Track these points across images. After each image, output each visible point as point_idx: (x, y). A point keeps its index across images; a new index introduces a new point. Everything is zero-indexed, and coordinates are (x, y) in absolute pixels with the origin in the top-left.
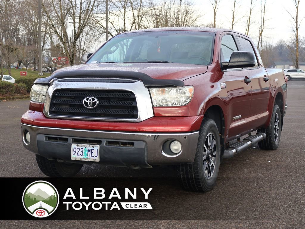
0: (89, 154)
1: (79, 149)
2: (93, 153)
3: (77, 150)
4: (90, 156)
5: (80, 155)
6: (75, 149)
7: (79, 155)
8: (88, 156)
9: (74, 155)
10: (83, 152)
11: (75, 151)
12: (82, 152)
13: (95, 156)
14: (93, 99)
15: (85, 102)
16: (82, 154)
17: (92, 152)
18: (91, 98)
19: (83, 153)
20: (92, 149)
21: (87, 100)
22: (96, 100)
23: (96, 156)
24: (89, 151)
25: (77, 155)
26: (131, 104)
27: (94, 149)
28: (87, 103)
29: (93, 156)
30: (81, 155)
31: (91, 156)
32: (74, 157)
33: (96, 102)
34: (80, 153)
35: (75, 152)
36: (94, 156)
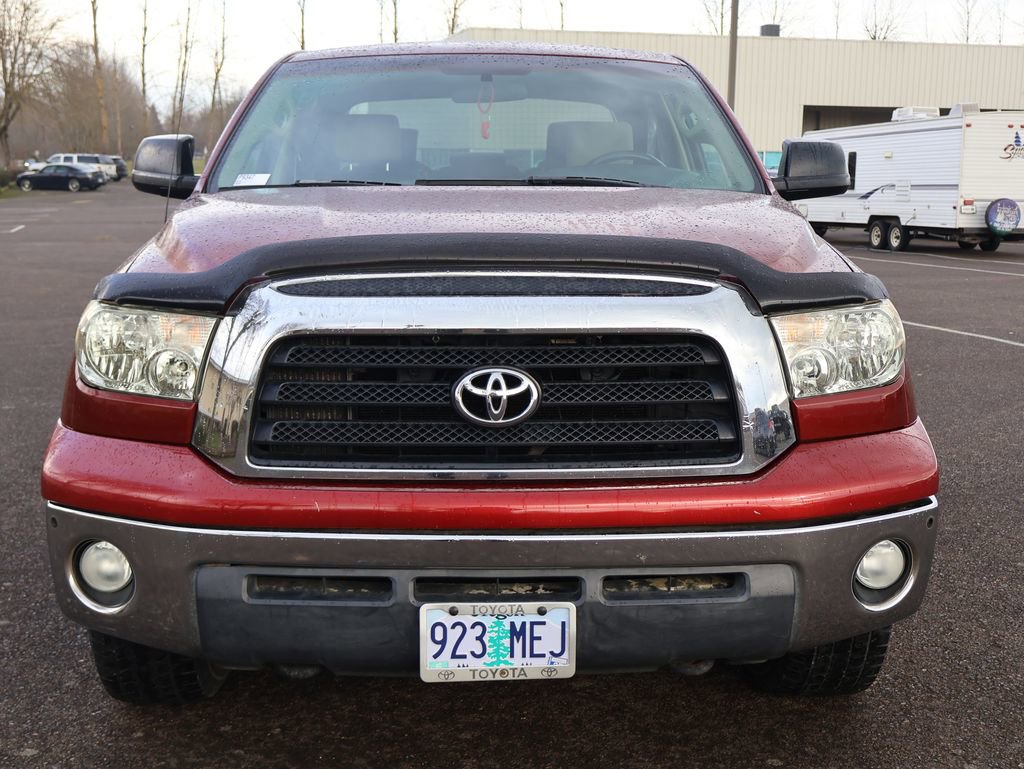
0: (518, 647)
1: (459, 629)
2: (539, 638)
3: (453, 635)
4: (524, 656)
5: (469, 656)
6: (439, 631)
7: (464, 657)
8: (512, 656)
9: (435, 656)
10: (486, 639)
11: (439, 636)
12: (480, 638)
13: (552, 653)
14: (512, 382)
15: (466, 393)
16: (479, 651)
17: (533, 638)
18: (497, 374)
19: (487, 644)
20: (533, 624)
21: (480, 382)
22: (527, 383)
23: (558, 651)
24: (516, 633)
25: (454, 656)
26: (704, 396)
27: (544, 623)
28: (483, 399)
29: (543, 656)
30: (473, 653)
31: (532, 655)
32: (434, 667)
33: (528, 392)
34: (470, 644)
35: (443, 643)
36: (548, 655)
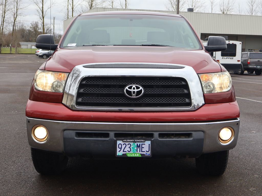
0: (138, 149)
1: (125, 145)
2: (143, 148)
3: (123, 147)
4: (140, 152)
6: (120, 145)
7: (126, 152)
8: (137, 152)
9: (119, 151)
10: (131, 147)
11: (120, 147)
13: (146, 151)
14: (138, 88)
15: (127, 90)
16: (129, 151)
19: (131, 149)
20: (142, 144)
21: (130, 88)
22: (141, 88)
23: (148, 151)
24: (138, 146)
25: (123, 151)
26: (182, 92)
27: (145, 144)
29: (144, 152)
30: (128, 151)
31: (142, 151)
33: (141, 90)
34: (127, 149)
36: (146, 152)
